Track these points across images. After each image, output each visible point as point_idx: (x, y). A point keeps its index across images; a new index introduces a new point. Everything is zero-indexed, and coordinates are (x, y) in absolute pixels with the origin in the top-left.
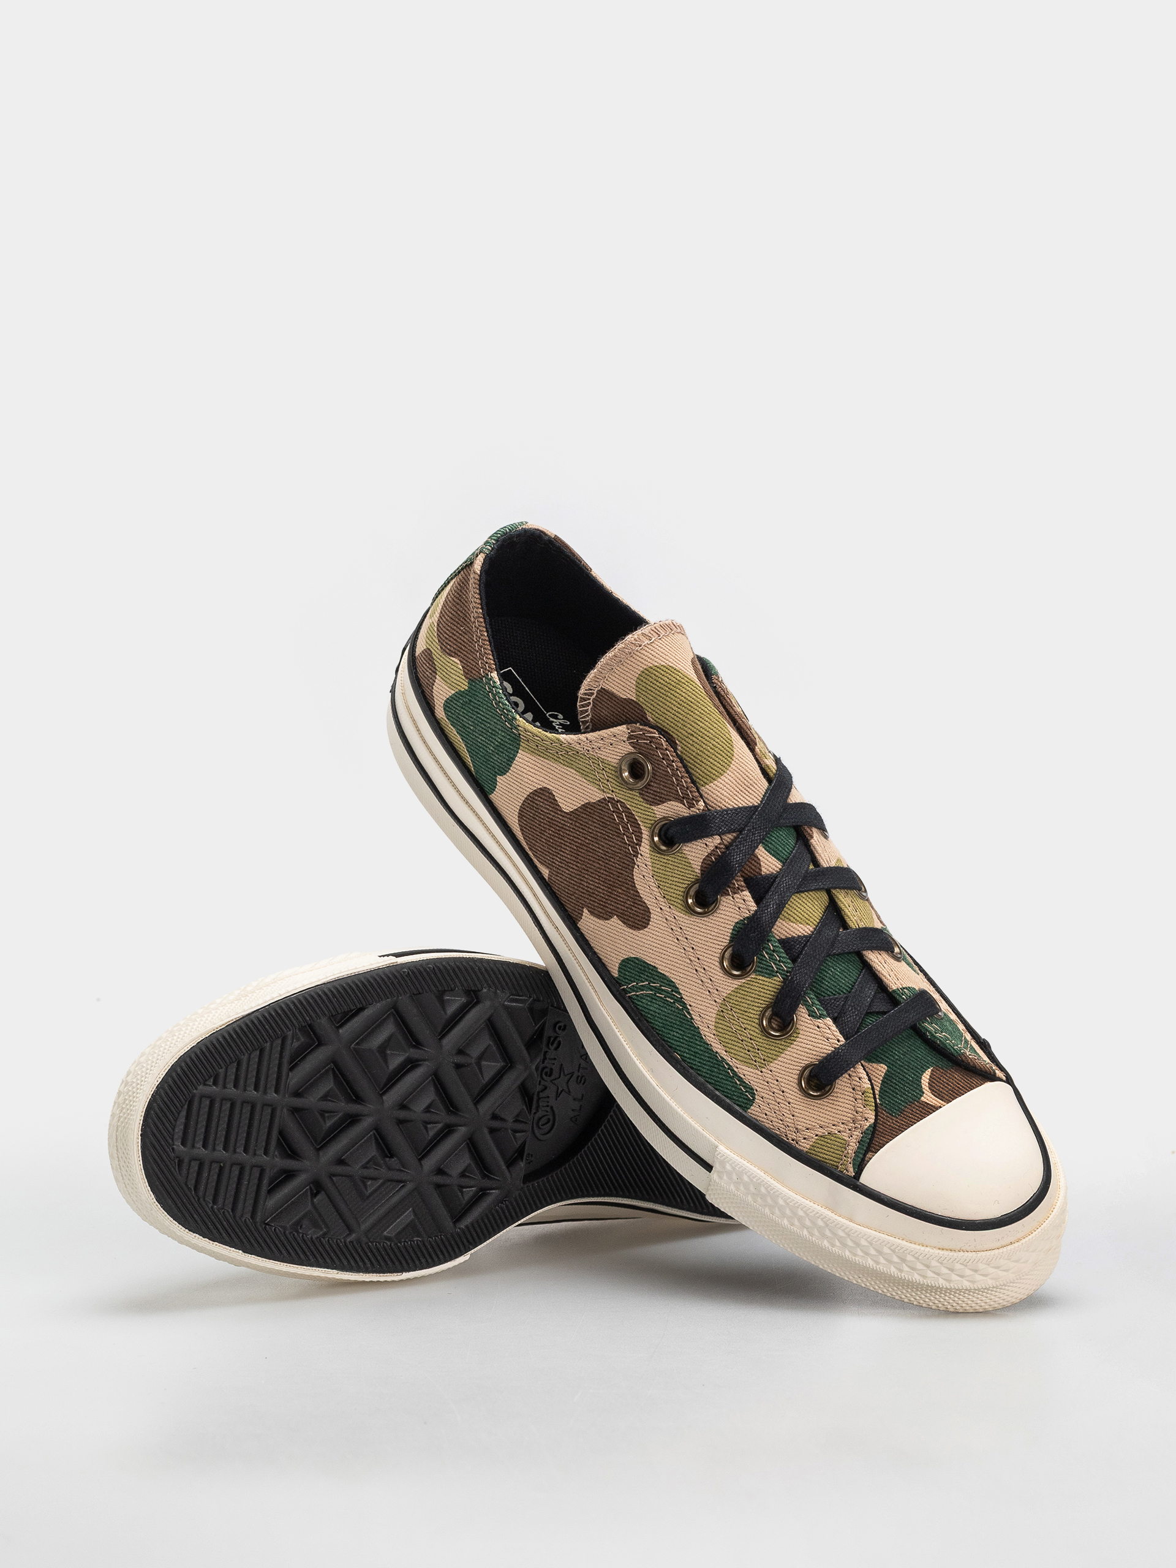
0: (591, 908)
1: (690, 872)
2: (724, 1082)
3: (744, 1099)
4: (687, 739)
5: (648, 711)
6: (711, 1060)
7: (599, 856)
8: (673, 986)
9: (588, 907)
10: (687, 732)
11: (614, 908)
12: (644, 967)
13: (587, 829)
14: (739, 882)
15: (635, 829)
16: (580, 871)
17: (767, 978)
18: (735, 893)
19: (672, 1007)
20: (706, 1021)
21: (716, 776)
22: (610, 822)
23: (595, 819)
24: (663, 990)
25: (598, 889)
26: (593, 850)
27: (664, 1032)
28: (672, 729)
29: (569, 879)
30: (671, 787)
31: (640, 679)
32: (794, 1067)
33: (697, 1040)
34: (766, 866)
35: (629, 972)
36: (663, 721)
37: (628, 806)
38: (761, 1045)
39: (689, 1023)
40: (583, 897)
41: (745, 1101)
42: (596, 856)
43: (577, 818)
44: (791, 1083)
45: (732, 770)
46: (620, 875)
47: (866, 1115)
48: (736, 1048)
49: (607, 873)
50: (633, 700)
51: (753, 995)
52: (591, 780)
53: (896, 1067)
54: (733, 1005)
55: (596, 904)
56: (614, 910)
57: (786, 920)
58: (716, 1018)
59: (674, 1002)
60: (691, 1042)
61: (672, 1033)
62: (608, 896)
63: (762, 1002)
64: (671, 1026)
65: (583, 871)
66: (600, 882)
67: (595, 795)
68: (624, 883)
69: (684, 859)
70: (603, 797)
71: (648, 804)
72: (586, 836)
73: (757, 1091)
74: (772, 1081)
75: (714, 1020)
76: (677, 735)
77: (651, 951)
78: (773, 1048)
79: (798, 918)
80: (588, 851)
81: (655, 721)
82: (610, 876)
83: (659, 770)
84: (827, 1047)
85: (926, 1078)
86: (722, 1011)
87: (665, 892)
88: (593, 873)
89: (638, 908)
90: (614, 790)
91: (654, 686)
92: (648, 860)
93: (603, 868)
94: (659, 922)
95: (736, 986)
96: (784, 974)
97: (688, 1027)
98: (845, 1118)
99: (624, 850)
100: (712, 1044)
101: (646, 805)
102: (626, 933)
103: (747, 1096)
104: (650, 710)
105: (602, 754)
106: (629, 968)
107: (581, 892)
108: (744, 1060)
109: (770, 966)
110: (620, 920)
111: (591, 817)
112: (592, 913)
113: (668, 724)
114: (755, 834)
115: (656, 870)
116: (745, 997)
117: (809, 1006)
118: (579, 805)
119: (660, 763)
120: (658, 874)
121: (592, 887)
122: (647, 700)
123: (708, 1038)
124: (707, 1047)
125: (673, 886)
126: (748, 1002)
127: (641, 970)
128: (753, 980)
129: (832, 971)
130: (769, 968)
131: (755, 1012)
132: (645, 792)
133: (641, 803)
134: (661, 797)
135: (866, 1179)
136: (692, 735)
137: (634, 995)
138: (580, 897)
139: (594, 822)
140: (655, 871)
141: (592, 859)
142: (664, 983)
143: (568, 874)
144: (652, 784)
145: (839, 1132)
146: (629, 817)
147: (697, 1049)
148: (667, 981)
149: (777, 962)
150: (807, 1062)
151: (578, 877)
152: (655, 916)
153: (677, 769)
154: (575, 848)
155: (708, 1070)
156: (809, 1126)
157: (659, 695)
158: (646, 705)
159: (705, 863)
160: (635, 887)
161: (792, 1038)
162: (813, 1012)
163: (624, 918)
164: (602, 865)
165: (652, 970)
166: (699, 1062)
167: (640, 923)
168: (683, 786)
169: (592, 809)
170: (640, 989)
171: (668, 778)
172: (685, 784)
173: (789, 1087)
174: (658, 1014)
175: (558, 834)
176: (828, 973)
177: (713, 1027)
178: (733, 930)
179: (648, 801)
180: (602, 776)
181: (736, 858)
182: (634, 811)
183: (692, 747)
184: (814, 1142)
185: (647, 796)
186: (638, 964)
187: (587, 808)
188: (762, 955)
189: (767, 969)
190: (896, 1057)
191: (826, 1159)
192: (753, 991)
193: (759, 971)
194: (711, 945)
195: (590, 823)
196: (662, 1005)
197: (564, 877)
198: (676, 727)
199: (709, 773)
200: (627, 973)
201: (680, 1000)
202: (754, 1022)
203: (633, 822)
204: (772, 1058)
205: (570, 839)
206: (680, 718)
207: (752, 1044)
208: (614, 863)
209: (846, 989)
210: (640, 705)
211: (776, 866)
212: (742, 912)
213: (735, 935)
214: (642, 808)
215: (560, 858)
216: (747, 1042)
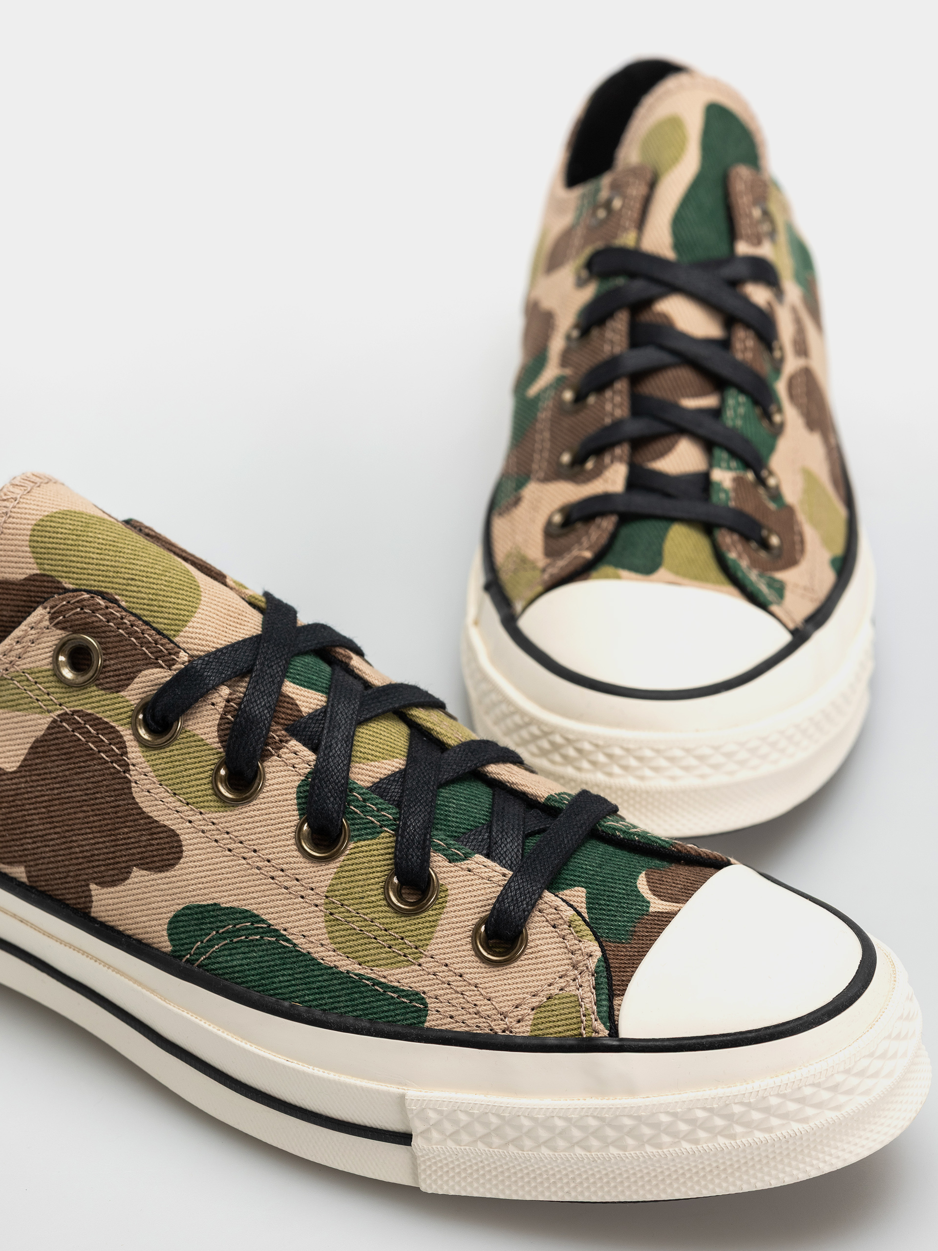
0: (97, 878)
1: (207, 752)
2: (375, 1004)
3: (413, 1012)
4: (128, 588)
5: (62, 577)
6: (345, 986)
7: (79, 802)
8: (251, 916)
9: (94, 878)
10: (124, 579)
11: (127, 858)
12: (201, 913)
13: (48, 776)
14: (277, 732)
15: (111, 736)
16: (63, 838)
17: (371, 839)
18: (280, 748)
19: (261, 945)
20: (316, 938)
21: (188, 616)
22: (74, 747)
23: (53, 756)
24: (239, 930)
25: (97, 846)
26: (68, 798)
27: (266, 985)
28: (103, 584)
29: (54, 857)
30: (134, 652)
31: (34, 541)
32: (461, 936)
33: (313, 970)
34: (304, 704)
35: (184, 933)
36: (88, 580)
37: (89, 711)
38: (403, 929)
39: (294, 954)
40: (81, 869)
41: (415, 1015)
42: (75, 804)
43: (30, 771)
44: (467, 959)
45: (205, 603)
46: (118, 809)
47: (588, 950)
48: (372, 951)
49: (100, 818)
50: (37, 575)
51: (363, 871)
52: (26, 706)
53: (597, 885)
54: (342, 898)
55: (103, 868)
56: (130, 861)
57: (363, 761)
58: (326, 927)
59: (262, 938)
60: (308, 977)
61: (276, 980)
62: (113, 846)
63: (379, 874)
64: (271, 971)
65: (67, 834)
66: (96, 835)
67: (40, 723)
68: (126, 816)
69: (192, 739)
70: (51, 719)
71: (113, 693)
72: (51, 786)
73: (424, 993)
74: (440, 969)
75: (325, 930)
76: (113, 588)
77: (200, 886)
78: (420, 926)
79: (378, 754)
80: (63, 804)
81: (77, 584)
82: (104, 819)
83: (108, 639)
84: (493, 890)
85: (642, 884)
86: (331, 914)
87: (186, 796)
88: (81, 829)
89: (160, 838)
90: (62, 701)
91: (55, 540)
92: (144, 765)
93: (91, 813)
94: (195, 841)
95: (335, 870)
96: (392, 825)
97: (294, 960)
98: (560, 969)
99: (108, 771)
100: (337, 963)
101: (112, 696)
102: (159, 882)
103: (415, 1006)
104: (63, 574)
105: (25, 664)
106: (182, 927)
107: (77, 864)
108: (388, 961)
109: (368, 823)
110: (143, 869)
111: (46, 757)
112: (102, 884)
113: (95, 581)
114: (272, 666)
115: (160, 773)
116: (352, 879)
117: (444, 850)
118: (26, 751)
119: (106, 629)
120: (166, 777)
121: (87, 848)
122: (53, 562)
123: (328, 959)
124: (333, 972)
125: (194, 783)
126: (361, 883)
127: (198, 919)
128: (352, 851)
129: (454, 803)
130: (369, 826)
131: (375, 892)
132: (103, 678)
133: (105, 697)
134: (127, 674)
135: (627, 1030)
136: (133, 579)
137: (205, 959)
138: (78, 872)
139: (54, 761)
140: (160, 776)
141: (72, 811)
142: (237, 919)
143: (50, 851)
144: (108, 663)
145: (561, 990)
146: (96, 725)
147: (319, 981)
148: (240, 913)
149: (376, 813)
150: (474, 922)
151: (63, 847)
152: (187, 837)
153: (132, 626)
154: (44, 810)
155: (346, 1001)
156: (518, 1002)
157: (68, 550)
158: (55, 571)
159: (222, 730)
160: (144, 813)
161: (441, 900)
162: (452, 855)
163: (147, 863)
164: (88, 811)
165: (213, 911)
166: (330, 998)
167: (170, 857)
168: (150, 642)
169: (44, 746)
170: (208, 946)
171: (125, 643)
172: (150, 639)
173: (467, 965)
174: (247, 965)
175: (14, 806)
176: (450, 807)
177: (328, 941)
178: (298, 798)
179: (111, 688)
180: (37, 692)
181: (261, 703)
182: (99, 713)
183: (139, 595)
184: (534, 1019)
185: (107, 683)
186: (192, 914)
187: (38, 748)
188: (351, 813)
189: (365, 829)
190: (592, 873)
191: (560, 1032)
192: (361, 866)
193: (356, 836)
194: (278, 832)
195: (49, 765)
196: (247, 950)
197: (46, 860)
198: (107, 579)
199: (176, 617)
200: (182, 936)
201: (271, 930)
202: (381, 906)
203: (104, 729)
204: (425, 940)
205: (33, 804)
206: (108, 566)
207: (390, 935)
208: (102, 798)
209: (483, 819)
210: (48, 576)
211: (318, 700)
212: (300, 769)
213: (304, 803)
214: (108, 702)
215: (31, 838)
216: (383, 936)
